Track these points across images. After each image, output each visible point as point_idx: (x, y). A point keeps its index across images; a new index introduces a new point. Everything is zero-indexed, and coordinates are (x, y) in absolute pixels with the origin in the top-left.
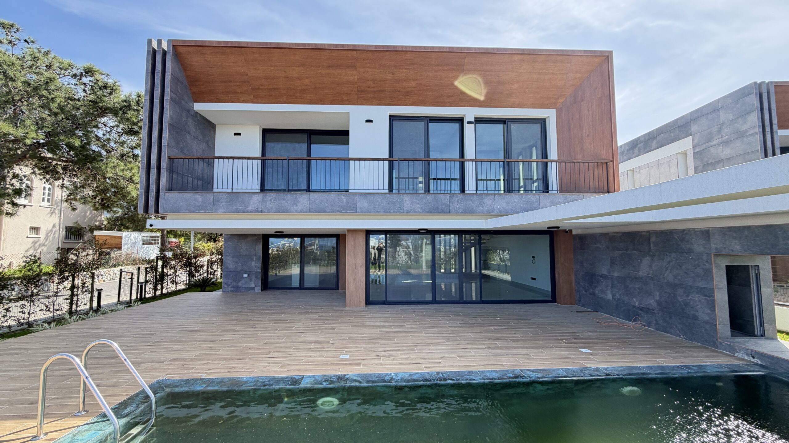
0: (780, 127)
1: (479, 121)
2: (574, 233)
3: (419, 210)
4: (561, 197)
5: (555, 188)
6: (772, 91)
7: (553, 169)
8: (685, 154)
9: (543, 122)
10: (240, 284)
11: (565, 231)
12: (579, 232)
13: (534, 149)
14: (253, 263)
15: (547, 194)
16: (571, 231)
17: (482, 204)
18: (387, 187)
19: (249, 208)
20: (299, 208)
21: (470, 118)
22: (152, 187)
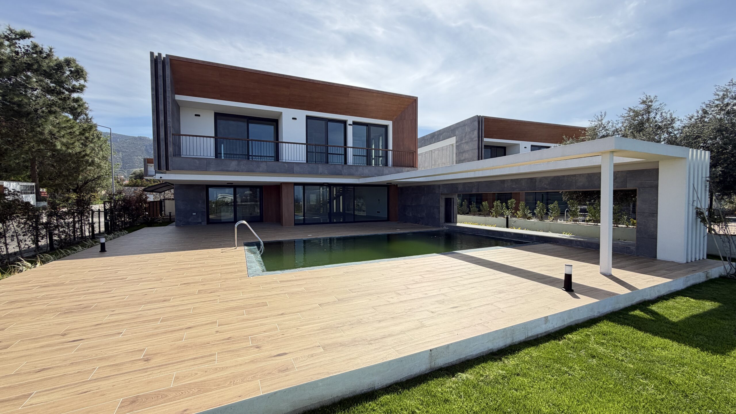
0: (485, 137)
1: (355, 123)
2: (398, 186)
3: (327, 173)
4: (393, 169)
5: (390, 164)
6: (483, 120)
7: (390, 154)
8: (453, 145)
9: (386, 127)
10: (190, 220)
11: (394, 185)
12: (401, 186)
13: (381, 138)
14: (200, 205)
15: (387, 167)
16: (397, 185)
18: (306, 159)
21: (350, 122)
22: (163, 153)
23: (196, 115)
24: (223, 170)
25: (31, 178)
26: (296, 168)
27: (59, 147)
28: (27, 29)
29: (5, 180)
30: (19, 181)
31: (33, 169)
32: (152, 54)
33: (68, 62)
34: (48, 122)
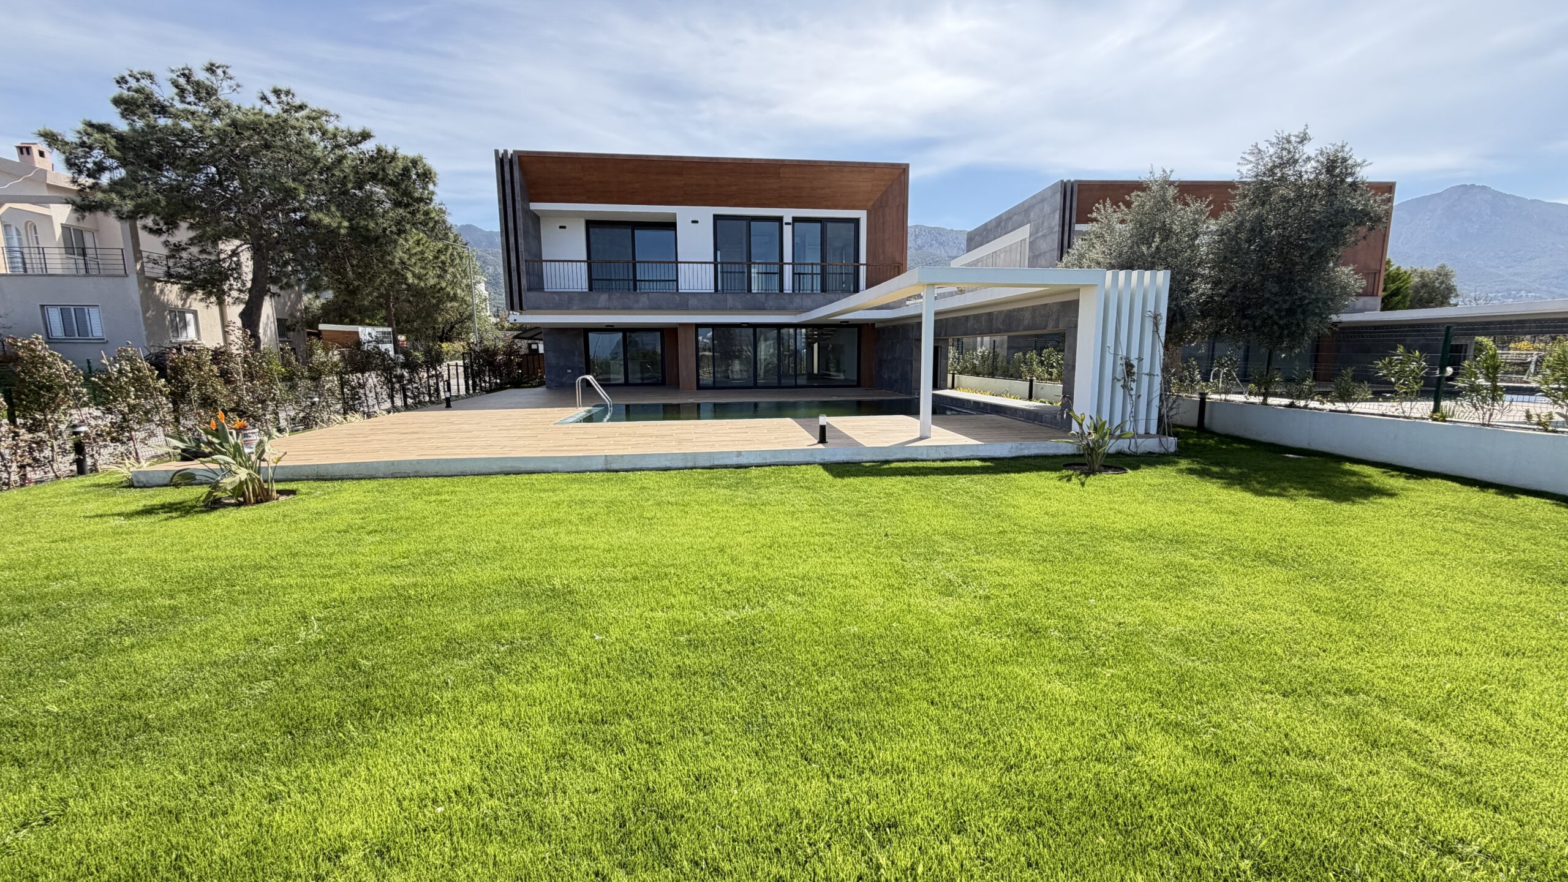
0: (1078, 223)
1: (796, 220)
2: (876, 326)
6: (1076, 189)
7: (863, 270)
9: (856, 221)
10: (564, 380)
11: (868, 325)
12: (881, 325)
14: (576, 359)
16: (873, 325)
17: (791, 302)
18: (713, 287)
19: (599, 305)
20: (641, 305)
21: (788, 219)
22: (515, 287)
23: (561, 227)
24: (588, 308)
25: (386, 321)
26: (693, 302)
27: (410, 281)
28: (369, 126)
29: (360, 324)
30: (375, 325)
31: (388, 309)
32: (497, 152)
33: (414, 163)
34: (398, 248)
